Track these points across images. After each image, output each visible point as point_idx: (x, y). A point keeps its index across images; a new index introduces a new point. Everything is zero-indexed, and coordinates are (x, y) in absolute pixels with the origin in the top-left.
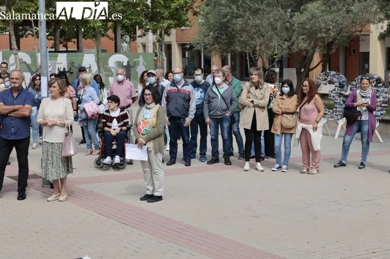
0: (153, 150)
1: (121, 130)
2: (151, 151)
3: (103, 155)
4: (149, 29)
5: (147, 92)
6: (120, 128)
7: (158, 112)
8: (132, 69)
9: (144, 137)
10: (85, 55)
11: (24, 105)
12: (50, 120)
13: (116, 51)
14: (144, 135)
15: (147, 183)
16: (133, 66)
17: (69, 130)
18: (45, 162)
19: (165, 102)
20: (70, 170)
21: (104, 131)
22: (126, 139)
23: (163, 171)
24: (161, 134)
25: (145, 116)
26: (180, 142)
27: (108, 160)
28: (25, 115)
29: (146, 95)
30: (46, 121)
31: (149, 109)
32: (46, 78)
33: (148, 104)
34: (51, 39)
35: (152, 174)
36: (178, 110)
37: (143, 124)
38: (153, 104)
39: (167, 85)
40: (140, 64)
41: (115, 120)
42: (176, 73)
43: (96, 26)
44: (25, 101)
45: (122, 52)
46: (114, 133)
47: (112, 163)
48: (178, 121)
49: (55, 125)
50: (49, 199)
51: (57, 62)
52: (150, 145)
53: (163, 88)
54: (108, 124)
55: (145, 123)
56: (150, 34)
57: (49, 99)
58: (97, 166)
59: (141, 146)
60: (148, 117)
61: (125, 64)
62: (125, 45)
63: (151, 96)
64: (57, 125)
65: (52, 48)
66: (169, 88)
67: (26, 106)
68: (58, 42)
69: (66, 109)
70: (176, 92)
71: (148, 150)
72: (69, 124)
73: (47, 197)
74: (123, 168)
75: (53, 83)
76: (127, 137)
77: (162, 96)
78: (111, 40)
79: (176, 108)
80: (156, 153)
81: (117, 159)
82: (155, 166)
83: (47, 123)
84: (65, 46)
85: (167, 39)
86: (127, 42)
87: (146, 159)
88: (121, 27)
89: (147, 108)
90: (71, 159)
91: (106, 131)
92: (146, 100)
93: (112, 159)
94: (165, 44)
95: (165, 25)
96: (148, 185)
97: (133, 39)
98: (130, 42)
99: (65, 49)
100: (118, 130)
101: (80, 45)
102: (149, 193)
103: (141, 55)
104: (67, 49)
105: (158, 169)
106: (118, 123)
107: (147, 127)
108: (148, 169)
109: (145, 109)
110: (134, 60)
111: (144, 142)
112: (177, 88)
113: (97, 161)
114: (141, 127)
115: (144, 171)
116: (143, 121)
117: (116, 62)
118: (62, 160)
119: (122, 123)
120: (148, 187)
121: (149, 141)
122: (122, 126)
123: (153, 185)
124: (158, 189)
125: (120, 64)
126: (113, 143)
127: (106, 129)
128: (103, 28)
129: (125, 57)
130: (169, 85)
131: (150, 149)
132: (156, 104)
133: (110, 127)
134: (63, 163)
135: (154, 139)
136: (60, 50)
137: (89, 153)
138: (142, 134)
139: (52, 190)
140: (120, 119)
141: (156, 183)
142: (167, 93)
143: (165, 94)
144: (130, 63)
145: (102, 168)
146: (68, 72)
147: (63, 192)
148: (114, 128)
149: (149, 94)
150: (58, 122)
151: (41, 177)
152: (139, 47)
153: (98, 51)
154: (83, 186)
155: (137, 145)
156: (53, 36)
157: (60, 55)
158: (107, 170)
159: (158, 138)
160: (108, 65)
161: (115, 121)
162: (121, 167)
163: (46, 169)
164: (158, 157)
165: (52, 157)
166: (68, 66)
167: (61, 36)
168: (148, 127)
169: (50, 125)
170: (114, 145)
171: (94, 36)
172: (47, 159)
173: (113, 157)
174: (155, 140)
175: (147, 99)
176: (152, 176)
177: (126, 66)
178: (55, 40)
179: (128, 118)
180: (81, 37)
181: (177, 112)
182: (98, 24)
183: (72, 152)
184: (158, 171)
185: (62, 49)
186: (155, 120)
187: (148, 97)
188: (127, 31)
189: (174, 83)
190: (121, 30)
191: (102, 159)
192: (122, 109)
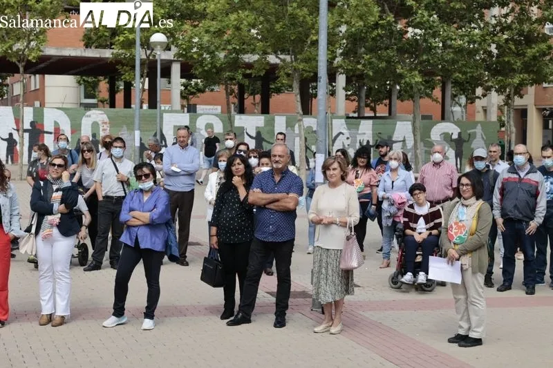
0: (470, 269)
1: (430, 234)
2: (467, 270)
3: (402, 270)
4: (492, 87)
5: (465, 180)
6: (428, 232)
7: (479, 211)
8: (465, 144)
9: (457, 247)
10: (398, 123)
11: (288, 194)
12: (327, 216)
13: (443, 118)
14: (457, 244)
15: (459, 316)
16: (467, 140)
17: (351, 232)
18: (316, 275)
19: (499, 197)
20: (350, 289)
21: (405, 235)
22: (436, 249)
23: (485, 302)
24: (484, 245)
25: (460, 217)
26: (520, 257)
27: (408, 277)
28: (288, 208)
29: (463, 185)
30: (321, 217)
31: (467, 206)
32: (323, 155)
33: (465, 199)
34: (354, 100)
35: (467, 304)
36: (518, 209)
37: (455, 229)
38: (474, 199)
39: (503, 171)
40: (477, 136)
41: (422, 219)
42: (517, 154)
43: (413, 81)
44: (290, 188)
45: (452, 119)
46: (418, 238)
47: (414, 282)
48: (517, 226)
49: (332, 223)
50: (316, 330)
51: (359, 132)
52: (466, 260)
53: (496, 175)
54: (411, 224)
55: (459, 228)
56: (494, 93)
57: (326, 186)
58: (394, 286)
59: (452, 261)
60: (464, 218)
61: (455, 136)
62: (457, 109)
63: (469, 187)
64: (336, 224)
65: (354, 112)
66: (507, 175)
67: (291, 195)
68: (363, 104)
69: (348, 202)
70: (516, 182)
71: (462, 268)
72: (353, 223)
73: (315, 327)
74: (430, 291)
75: (332, 164)
76: (437, 246)
77: (494, 187)
78: (434, 103)
79: (515, 206)
80: (474, 273)
81: (422, 277)
82: (472, 292)
83: (322, 220)
84: (374, 110)
85: (518, 102)
86: (460, 105)
87: (459, 281)
88: (452, 83)
89: (463, 205)
90: (352, 274)
91: (407, 235)
92: (461, 193)
93: (415, 277)
94: (515, 109)
95: (516, 81)
96: (461, 320)
97: (471, 100)
98: (466, 106)
99: (373, 115)
100: (425, 234)
101: (393, 109)
102: (462, 332)
103: (479, 125)
104: (375, 114)
105: (478, 297)
106: (426, 224)
107: (461, 233)
108: (462, 297)
109: (461, 206)
110: (469, 132)
111: (457, 256)
112: (518, 177)
113: (393, 278)
114: (453, 233)
115: (455, 298)
116: (456, 224)
117: (444, 133)
118: (339, 274)
119: (432, 224)
120: (460, 322)
121: (464, 254)
122: (431, 229)
123: (469, 320)
124: (475, 327)
125: (447, 137)
126: (417, 253)
127: (408, 232)
128: (423, 85)
129: (456, 127)
130: (506, 171)
131: (465, 267)
132: (477, 199)
133: (414, 230)
134: (340, 278)
135: (471, 251)
136: (366, 115)
137: (385, 264)
138: (455, 244)
139: (322, 316)
140: (429, 218)
141: (474, 318)
142: (503, 183)
143: (498, 185)
144: (463, 136)
145: (399, 288)
146: (373, 146)
147: (336, 321)
148: (420, 231)
149: (467, 185)
150: (338, 220)
151: (310, 296)
152: (479, 112)
153: (414, 118)
154: (367, 314)
155: (446, 259)
156: (356, 95)
157: (363, 122)
158: (408, 292)
159: (478, 251)
160: (430, 137)
161: (421, 221)
162: (426, 289)
163: (317, 285)
164: (477, 279)
165: (327, 269)
166: (373, 137)
167: (367, 97)
168: (464, 233)
169: (326, 222)
170: (419, 257)
171: (412, 97)
172: (320, 272)
173: (415, 275)
174: (474, 253)
175: (464, 191)
176: (467, 308)
177: (456, 139)
178: (359, 101)
179: (441, 217)
180: (394, 97)
181: (516, 211)
182: (417, 79)
183: (355, 264)
184: (477, 301)
185: (368, 113)
186: (475, 222)
187: (465, 188)
188: (461, 90)
189: (514, 169)
190: (452, 87)
191: (400, 276)
192: (433, 204)
